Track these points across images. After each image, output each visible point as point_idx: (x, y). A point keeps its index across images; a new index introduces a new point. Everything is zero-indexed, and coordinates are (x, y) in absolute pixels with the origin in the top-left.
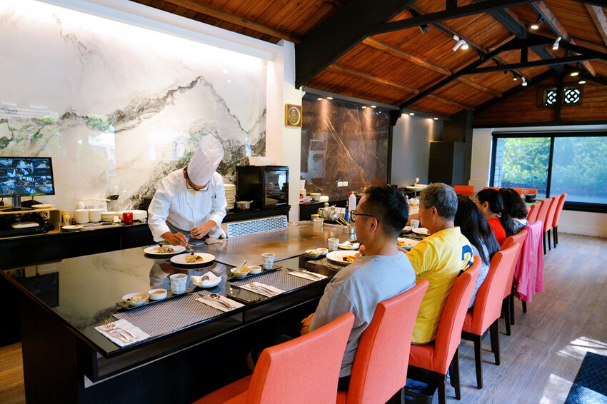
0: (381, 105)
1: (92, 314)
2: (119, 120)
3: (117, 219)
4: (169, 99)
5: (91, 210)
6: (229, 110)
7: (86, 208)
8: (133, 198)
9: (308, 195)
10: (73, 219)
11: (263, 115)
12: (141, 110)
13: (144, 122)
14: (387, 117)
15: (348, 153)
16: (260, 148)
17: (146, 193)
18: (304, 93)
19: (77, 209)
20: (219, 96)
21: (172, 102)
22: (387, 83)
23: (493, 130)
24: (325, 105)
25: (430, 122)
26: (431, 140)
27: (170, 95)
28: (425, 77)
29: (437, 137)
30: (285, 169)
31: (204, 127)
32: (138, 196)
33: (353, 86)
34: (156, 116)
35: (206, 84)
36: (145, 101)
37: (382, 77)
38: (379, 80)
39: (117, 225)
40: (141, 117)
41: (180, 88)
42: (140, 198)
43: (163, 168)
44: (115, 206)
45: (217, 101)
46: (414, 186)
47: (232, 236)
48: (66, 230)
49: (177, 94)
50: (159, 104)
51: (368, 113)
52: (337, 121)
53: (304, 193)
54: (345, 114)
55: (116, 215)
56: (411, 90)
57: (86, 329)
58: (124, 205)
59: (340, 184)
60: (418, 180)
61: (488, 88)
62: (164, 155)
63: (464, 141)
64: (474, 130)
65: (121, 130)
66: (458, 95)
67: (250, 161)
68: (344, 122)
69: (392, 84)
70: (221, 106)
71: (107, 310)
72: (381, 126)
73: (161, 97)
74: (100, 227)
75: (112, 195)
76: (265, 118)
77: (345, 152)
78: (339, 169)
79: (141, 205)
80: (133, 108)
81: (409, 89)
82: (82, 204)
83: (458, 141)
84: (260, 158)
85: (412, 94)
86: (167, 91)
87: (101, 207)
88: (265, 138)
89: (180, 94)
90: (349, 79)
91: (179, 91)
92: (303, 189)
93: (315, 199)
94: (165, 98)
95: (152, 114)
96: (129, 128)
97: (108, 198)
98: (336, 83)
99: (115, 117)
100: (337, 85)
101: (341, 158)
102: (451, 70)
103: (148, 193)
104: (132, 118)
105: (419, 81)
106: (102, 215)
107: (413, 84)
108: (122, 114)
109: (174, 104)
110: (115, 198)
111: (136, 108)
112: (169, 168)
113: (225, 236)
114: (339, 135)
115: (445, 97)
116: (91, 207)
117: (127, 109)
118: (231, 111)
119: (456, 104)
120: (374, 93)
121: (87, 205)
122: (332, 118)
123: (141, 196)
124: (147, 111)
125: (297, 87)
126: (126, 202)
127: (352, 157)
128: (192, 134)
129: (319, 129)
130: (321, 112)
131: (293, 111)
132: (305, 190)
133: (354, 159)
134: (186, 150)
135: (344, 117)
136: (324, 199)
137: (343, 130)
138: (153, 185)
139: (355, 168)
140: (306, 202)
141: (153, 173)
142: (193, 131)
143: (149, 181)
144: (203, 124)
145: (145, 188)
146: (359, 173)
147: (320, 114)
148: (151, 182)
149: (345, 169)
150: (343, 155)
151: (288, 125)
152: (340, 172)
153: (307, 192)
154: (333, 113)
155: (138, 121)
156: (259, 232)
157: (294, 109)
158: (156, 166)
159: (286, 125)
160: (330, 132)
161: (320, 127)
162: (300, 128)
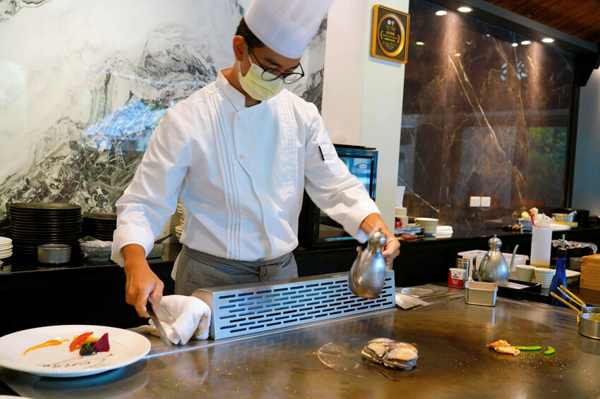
0: (564, 36)
9: (411, 221)
11: (320, 32)
15: (493, 134)
17: (20, 194)
30: (368, 154)
31: (181, 43)
43: (70, 133)
47: (227, 333)
52: (477, 61)
53: (404, 216)
54: (490, 51)
59: (478, 201)
62: (73, 101)
68: (488, 69)
72: (558, 84)
76: (323, 39)
77: (489, 132)
78: (474, 169)
88: (321, 84)
92: (400, 207)
93: (426, 232)
101: (478, 144)
103: (26, 195)
114: (479, 96)
122: (466, 54)
123: (4, 200)
127: (501, 145)
128: (149, 56)
129: (438, 77)
130: (443, 39)
131: (389, 22)
132: (405, 209)
133: (503, 149)
134: (131, 95)
135: (488, 57)
136: (444, 231)
137: (486, 85)
138: (41, 174)
139: (507, 169)
140: (407, 237)
141: (43, 143)
142: (153, 50)
143: (31, 163)
144: (178, 35)
145: (18, 181)
146: (513, 180)
147: (441, 44)
148: (35, 165)
149: (485, 169)
150: (484, 137)
151: (377, 54)
152: (475, 174)
153: (409, 213)
154: (466, 45)
155: (10, 8)
156: (314, 319)
157: (392, 19)
158: (52, 127)
159: (371, 55)
160: (459, 86)
161: (442, 75)
162: (403, 66)
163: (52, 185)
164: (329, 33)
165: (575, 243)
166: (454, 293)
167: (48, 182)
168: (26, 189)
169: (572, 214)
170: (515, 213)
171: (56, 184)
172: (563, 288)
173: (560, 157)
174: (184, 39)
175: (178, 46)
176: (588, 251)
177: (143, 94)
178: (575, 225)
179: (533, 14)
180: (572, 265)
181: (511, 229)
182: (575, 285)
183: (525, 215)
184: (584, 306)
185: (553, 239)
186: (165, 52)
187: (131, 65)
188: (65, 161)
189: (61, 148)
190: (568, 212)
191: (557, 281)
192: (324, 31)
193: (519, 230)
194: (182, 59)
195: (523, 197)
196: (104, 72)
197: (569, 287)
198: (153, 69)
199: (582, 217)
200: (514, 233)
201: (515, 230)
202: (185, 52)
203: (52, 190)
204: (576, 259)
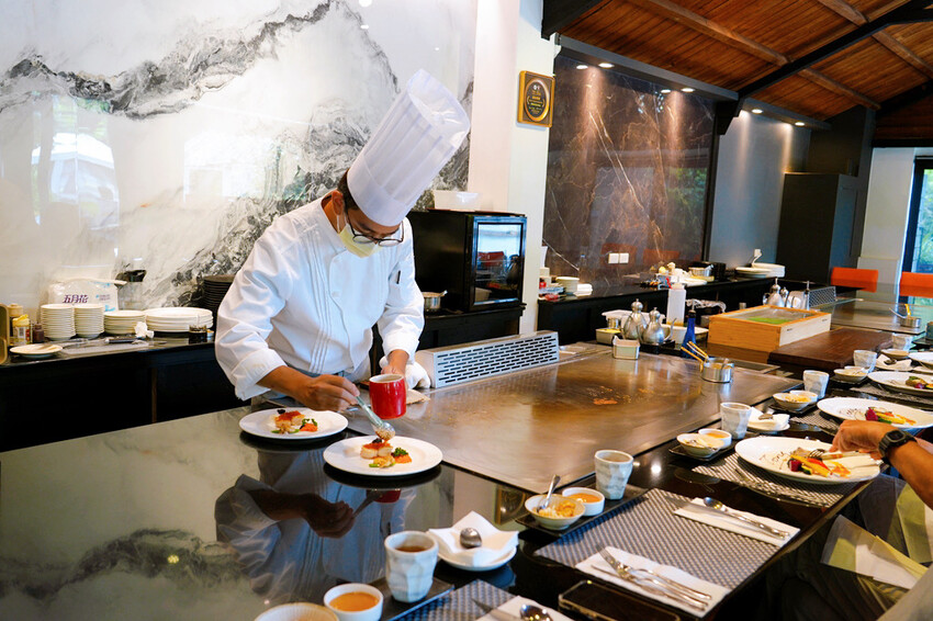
0: (705, 86)
1: (76, 556)
2: (148, 88)
3: (142, 330)
4: (265, 45)
5: (80, 306)
6: (395, 80)
7: (67, 300)
8: (178, 279)
9: (554, 281)
10: (36, 327)
11: (466, 95)
12: (202, 65)
13: (209, 97)
14: (709, 115)
15: (632, 190)
16: (457, 171)
17: (208, 268)
18: (559, 48)
19: (46, 303)
20: (375, 45)
21: (272, 51)
22: (729, 35)
23: (918, 151)
24: (593, 80)
25: (786, 129)
26: (785, 171)
27: (268, 35)
28: (808, 26)
29: (799, 165)
30: (518, 220)
31: (341, 116)
32: (189, 274)
33: (655, 41)
34: (236, 84)
35: (349, 15)
36: (211, 45)
37: (720, 21)
38: (716, 28)
39: (144, 346)
40: (202, 83)
41: (290, 18)
42: (194, 277)
43: (248, 208)
44: (137, 297)
45: (371, 57)
46: (750, 266)
47: (443, 383)
48: (21, 357)
49: (283, 34)
50: (243, 54)
51: (674, 105)
52: (617, 115)
53: (548, 278)
54: (630, 104)
55: (140, 319)
56: (773, 55)
57: (61, 592)
58: (157, 294)
59: (616, 258)
60: (758, 253)
61: (922, 58)
63: (856, 174)
64: (875, 150)
65: (155, 113)
66: (857, 73)
67: (435, 199)
68: (627, 122)
69: (738, 39)
70: (379, 68)
71: (111, 546)
72: (698, 133)
73: (248, 38)
74: (101, 348)
75: (128, 269)
76: (470, 102)
77: (628, 187)
78: (613, 226)
79: (196, 295)
80: (184, 60)
81: (768, 53)
82: (59, 291)
83: (844, 173)
84: (456, 192)
85: (769, 64)
86: (262, 25)
87: (103, 298)
88: (467, 148)
89: (290, 33)
90: (654, 21)
91: (289, 25)
93: (568, 291)
94: (256, 42)
95: (225, 77)
96: (173, 109)
97: (121, 277)
98: (622, 31)
99: (140, 79)
100: (625, 36)
101: (617, 200)
102: (864, 13)
103: (212, 269)
104: (179, 85)
105: (792, 35)
106: (107, 319)
107: (776, 43)
108: (158, 74)
109: (276, 57)
110: (136, 276)
111: (190, 60)
112: (261, 210)
113: (427, 384)
114: (618, 151)
115: (830, 77)
116: (82, 299)
117: (169, 62)
118: (399, 81)
119: (848, 92)
120: (692, 59)
121: (71, 293)
122: (606, 109)
123: (195, 274)
124: (216, 69)
125: (545, 35)
126: (162, 288)
127: (639, 200)
128: (313, 131)
129: (578, 135)
130: (584, 94)
131: (535, 87)
132: (548, 269)
133: (642, 204)
134: (299, 169)
135: (628, 110)
136: (584, 290)
137: (626, 140)
138: (224, 248)
139: (644, 224)
140: (551, 297)
141: (226, 220)
142: (317, 125)
143: (216, 238)
144: (338, 108)
145: (206, 255)
146: (651, 234)
147: (582, 100)
148: (219, 240)
149: (624, 226)
150: (623, 193)
151: (524, 120)
152: (614, 231)
153: (551, 273)
154: (607, 100)
155: (195, 94)
156: (501, 372)
157: (538, 84)
158: (232, 204)
159: (518, 120)
160: (599, 143)
161: (582, 131)
162: (548, 129)
163: (234, 258)
164: (475, 96)
165: (707, 302)
166: (601, 349)
167: (231, 255)
168: (212, 263)
169: (709, 268)
170: (652, 268)
171: (237, 257)
172: (692, 344)
173: (700, 193)
174: (343, 111)
175: (338, 119)
176: (716, 310)
177: (310, 168)
178: (712, 279)
179: (673, 64)
180: (703, 322)
181: (648, 286)
182: (703, 341)
183: (662, 269)
184: (707, 357)
185: (687, 298)
186: (327, 126)
187: (298, 141)
188: (244, 235)
189: (240, 224)
190: (705, 266)
191: (688, 337)
192: (470, 94)
193: (656, 286)
194: (343, 132)
195: (661, 252)
196: (275, 150)
197: (698, 342)
198: (317, 143)
199: (719, 270)
200: (651, 289)
201: (652, 286)
202: (345, 125)
203: (234, 263)
204: (706, 317)
